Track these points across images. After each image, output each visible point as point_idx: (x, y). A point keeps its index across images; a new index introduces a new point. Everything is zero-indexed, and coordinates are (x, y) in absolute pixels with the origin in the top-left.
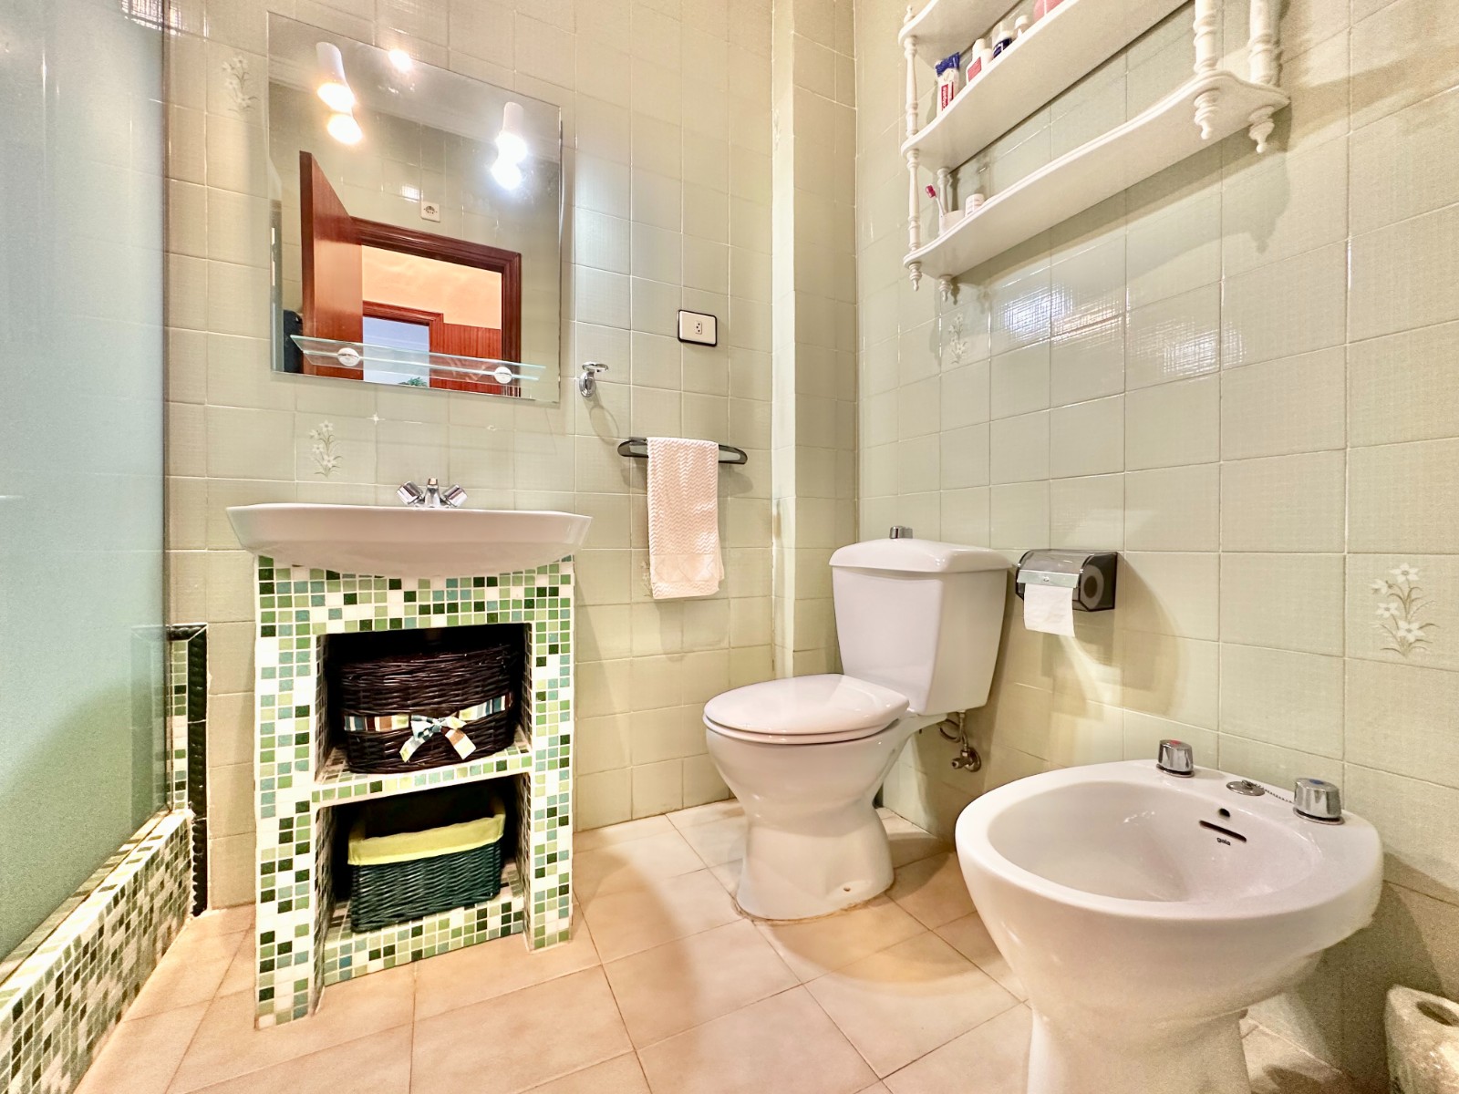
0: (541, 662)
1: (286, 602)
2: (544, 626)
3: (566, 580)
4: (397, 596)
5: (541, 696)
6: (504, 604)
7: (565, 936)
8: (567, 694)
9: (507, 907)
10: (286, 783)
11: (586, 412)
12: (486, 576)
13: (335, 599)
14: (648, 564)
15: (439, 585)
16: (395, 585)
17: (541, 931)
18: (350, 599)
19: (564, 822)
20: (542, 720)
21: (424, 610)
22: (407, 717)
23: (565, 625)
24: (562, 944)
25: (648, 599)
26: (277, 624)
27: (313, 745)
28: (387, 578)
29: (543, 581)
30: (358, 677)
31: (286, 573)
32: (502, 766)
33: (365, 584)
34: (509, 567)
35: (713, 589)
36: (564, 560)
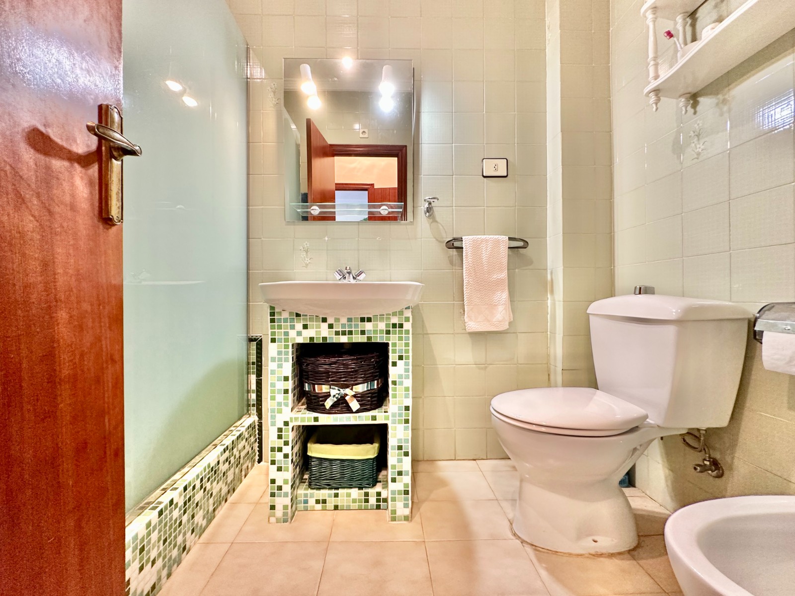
0: (394, 364)
1: (280, 327)
2: (397, 346)
3: (407, 319)
4: (325, 325)
5: (394, 383)
6: (375, 332)
7: (406, 518)
8: (408, 383)
9: (379, 494)
10: (280, 411)
11: (428, 225)
12: (366, 316)
13: (299, 326)
14: (464, 311)
15: (344, 321)
16: (324, 320)
17: (394, 512)
18: (305, 327)
19: (406, 454)
20: (395, 396)
21: (337, 333)
22: (328, 387)
23: (407, 345)
24: (405, 522)
25: (464, 331)
26: (276, 337)
27: (290, 395)
28: (321, 317)
29: (395, 320)
30: (308, 365)
31: (280, 313)
32: (374, 418)
33: (311, 320)
34: (378, 312)
35: (505, 326)
36: (406, 309)
